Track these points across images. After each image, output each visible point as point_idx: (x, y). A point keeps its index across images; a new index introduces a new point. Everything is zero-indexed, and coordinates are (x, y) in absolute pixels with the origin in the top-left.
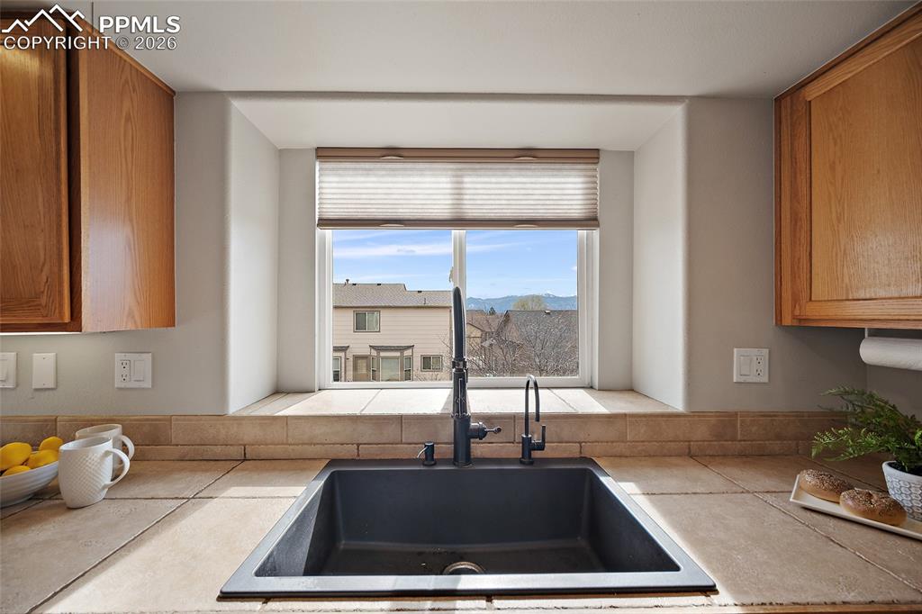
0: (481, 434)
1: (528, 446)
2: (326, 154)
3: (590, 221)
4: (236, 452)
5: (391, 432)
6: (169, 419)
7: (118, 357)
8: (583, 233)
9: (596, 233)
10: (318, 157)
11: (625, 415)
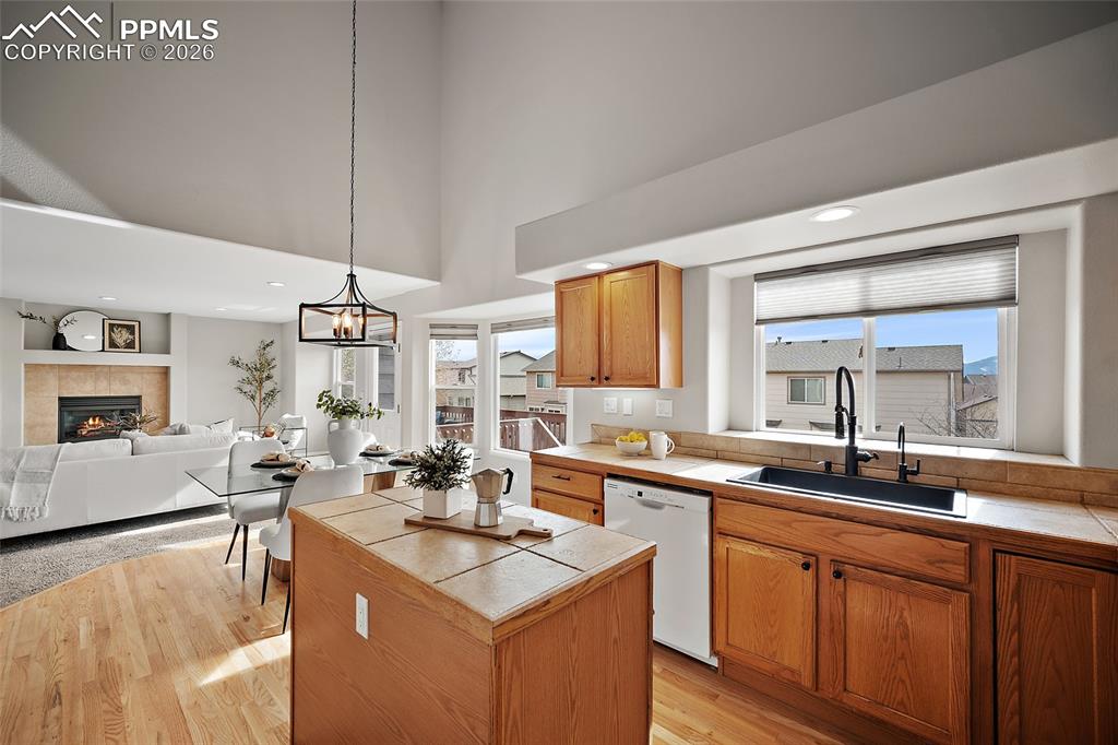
0: (866, 459)
1: (903, 471)
2: (761, 277)
3: (1008, 299)
4: (713, 453)
5: (802, 454)
6: (680, 433)
7: (658, 401)
8: (1003, 310)
9: (1015, 310)
10: (756, 280)
11: (1006, 462)
